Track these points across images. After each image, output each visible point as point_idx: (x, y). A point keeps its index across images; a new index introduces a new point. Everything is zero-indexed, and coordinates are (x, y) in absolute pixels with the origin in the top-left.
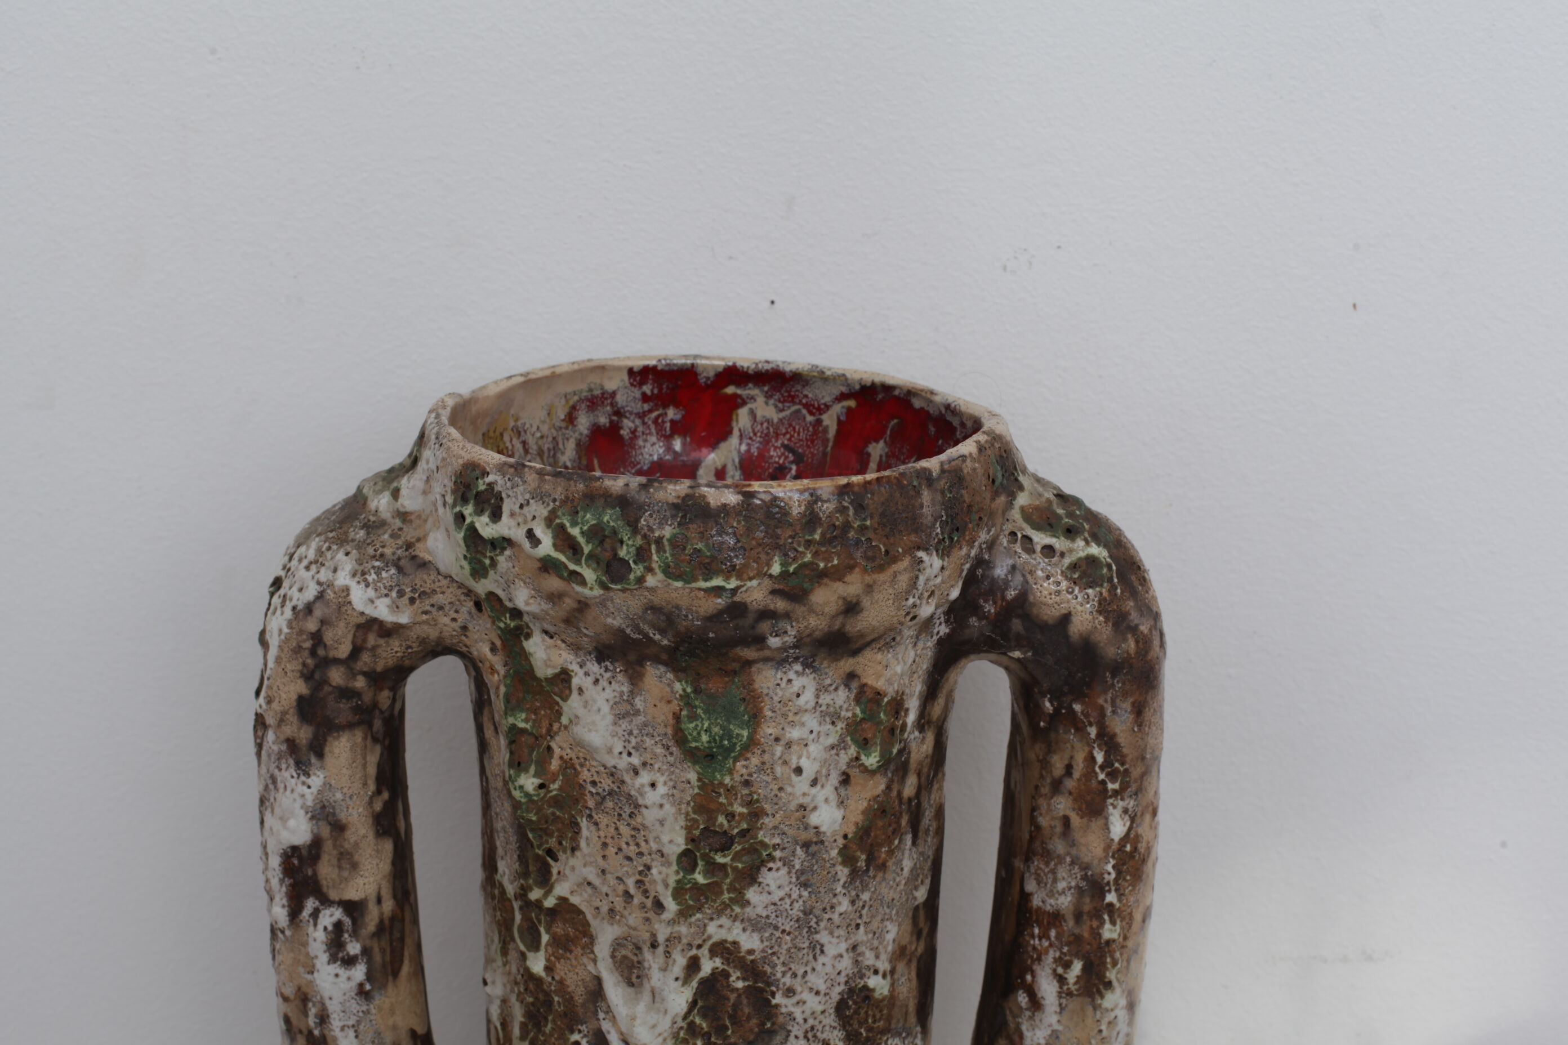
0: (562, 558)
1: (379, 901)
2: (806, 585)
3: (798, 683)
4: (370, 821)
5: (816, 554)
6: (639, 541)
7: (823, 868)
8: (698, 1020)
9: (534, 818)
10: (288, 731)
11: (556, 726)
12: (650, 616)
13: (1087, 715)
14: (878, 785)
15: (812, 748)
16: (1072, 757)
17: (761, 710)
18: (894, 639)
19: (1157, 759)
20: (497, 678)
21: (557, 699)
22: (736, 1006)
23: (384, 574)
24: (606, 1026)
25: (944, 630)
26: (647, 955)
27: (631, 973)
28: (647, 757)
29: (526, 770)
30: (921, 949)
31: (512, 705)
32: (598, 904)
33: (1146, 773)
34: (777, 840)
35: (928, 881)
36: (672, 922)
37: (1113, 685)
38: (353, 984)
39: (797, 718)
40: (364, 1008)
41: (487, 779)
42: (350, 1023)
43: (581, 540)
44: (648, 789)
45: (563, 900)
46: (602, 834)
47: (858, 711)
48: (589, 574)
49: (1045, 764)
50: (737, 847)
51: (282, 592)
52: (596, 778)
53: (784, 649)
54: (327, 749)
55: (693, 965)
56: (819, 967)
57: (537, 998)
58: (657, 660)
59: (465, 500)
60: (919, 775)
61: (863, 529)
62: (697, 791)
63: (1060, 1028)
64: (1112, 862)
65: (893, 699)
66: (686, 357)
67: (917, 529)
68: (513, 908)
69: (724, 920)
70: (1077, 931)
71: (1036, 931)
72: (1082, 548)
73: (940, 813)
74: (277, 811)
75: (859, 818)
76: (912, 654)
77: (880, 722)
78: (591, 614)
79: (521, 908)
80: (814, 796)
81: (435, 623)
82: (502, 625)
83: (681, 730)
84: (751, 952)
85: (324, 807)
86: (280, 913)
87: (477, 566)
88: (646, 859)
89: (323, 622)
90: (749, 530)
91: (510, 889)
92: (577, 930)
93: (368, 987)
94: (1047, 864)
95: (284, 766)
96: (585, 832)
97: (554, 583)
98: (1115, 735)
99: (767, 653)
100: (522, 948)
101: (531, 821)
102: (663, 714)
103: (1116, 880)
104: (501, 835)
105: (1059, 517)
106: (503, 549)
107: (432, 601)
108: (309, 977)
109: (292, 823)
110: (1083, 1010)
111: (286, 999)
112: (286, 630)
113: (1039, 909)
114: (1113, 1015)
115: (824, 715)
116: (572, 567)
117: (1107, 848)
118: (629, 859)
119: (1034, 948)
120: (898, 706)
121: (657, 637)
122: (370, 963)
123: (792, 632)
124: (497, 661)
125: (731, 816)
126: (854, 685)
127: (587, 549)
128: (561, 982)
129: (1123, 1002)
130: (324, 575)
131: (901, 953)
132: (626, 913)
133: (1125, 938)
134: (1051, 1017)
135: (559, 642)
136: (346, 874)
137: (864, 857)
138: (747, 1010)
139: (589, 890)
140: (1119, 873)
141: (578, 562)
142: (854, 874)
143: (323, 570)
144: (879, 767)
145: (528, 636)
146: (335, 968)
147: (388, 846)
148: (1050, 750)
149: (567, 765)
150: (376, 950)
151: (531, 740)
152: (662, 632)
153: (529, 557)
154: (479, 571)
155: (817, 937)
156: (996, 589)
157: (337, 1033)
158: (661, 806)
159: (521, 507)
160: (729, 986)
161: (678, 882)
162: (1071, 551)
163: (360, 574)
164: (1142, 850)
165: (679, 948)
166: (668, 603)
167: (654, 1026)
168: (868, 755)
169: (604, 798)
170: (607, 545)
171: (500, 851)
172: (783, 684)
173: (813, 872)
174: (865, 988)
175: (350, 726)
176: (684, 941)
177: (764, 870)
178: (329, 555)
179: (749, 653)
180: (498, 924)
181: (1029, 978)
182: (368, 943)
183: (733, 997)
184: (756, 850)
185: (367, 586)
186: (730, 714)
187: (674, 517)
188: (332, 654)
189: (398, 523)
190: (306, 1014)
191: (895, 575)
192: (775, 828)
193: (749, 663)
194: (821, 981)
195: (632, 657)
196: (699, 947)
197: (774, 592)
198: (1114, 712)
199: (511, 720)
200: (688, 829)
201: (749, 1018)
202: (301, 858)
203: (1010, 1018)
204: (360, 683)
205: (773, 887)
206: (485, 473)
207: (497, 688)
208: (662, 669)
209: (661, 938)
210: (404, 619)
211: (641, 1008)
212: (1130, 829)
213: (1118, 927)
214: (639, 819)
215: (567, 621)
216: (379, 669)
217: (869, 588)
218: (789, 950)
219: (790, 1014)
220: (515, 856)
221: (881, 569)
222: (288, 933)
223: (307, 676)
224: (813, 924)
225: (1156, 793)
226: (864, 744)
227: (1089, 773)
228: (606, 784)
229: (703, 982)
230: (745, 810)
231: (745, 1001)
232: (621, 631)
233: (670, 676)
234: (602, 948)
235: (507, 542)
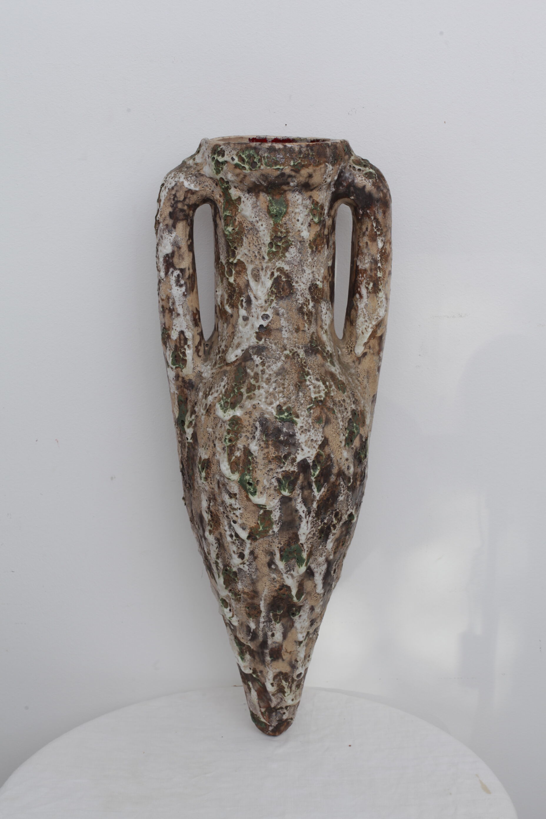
0: (240, 163)
1: (189, 269)
2: (299, 168)
3: (298, 197)
4: (187, 247)
5: (301, 161)
6: (259, 157)
7: (304, 249)
8: (274, 290)
9: (231, 238)
10: (166, 222)
11: (237, 213)
12: (262, 177)
13: (371, 213)
14: (318, 228)
15: (301, 215)
16: (367, 226)
17: (288, 204)
18: (321, 188)
19: (390, 228)
20: (221, 205)
21: (237, 205)
22: (283, 286)
23: (192, 178)
24: (250, 293)
25: (333, 190)
26: (261, 272)
27: (256, 278)
28: (260, 218)
29: (229, 226)
30: (330, 280)
31: (225, 210)
32: (248, 260)
33: (387, 231)
34: (293, 240)
35: (332, 260)
36: (267, 262)
37: (377, 205)
38: (182, 292)
39: (297, 207)
40: (185, 299)
41: (217, 235)
42: (181, 304)
43: (245, 158)
44: (261, 226)
45: (239, 260)
46: (249, 240)
47: (312, 206)
48: (247, 167)
49: (361, 228)
50: (283, 241)
51: (165, 186)
52: (247, 225)
53: (294, 187)
54: (177, 226)
55: (272, 274)
56: (304, 276)
57: (231, 290)
58: (263, 191)
59: (215, 154)
60: (328, 229)
61: (313, 155)
62: (273, 226)
63: (368, 303)
64: (379, 255)
65: (321, 205)
66: (264, 136)
67: (326, 157)
68: (225, 267)
69: (280, 262)
70: (371, 274)
71: (360, 275)
72: (368, 170)
73: (334, 243)
74: (163, 245)
75: (314, 236)
76: (325, 194)
77: (318, 210)
78: (247, 178)
79: (227, 266)
80: (302, 228)
81: (205, 190)
82: (223, 187)
83: (269, 209)
84: (287, 270)
85: (175, 242)
86: (162, 274)
87: (218, 171)
88: (260, 246)
89: (177, 191)
90: (285, 154)
91: (224, 262)
92: (242, 268)
93: (186, 293)
94: (362, 256)
95: (165, 232)
96: (244, 240)
97: (238, 171)
98: (378, 219)
99: (290, 188)
100: (227, 277)
101: (230, 239)
102: (264, 206)
103: (381, 260)
104: (221, 248)
105: (362, 163)
106: (225, 164)
107: (205, 184)
108: (170, 291)
109: (167, 247)
110: (373, 297)
111: (163, 300)
112: (166, 195)
113: (361, 269)
114: (381, 299)
115: (304, 206)
116: (243, 165)
117: (378, 250)
118: (256, 246)
119: (360, 280)
120: (322, 207)
121: (263, 183)
122: (186, 286)
123: (296, 181)
124: (222, 200)
125: (281, 232)
126: (311, 199)
127: (246, 160)
128: (238, 284)
129: (384, 296)
130: (176, 179)
131: (325, 278)
132: (255, 261)
133: (384, 277)
134: (365, 300)
135: (238, 189)
136: (181, 261)
137: (315, 247)
138: (286, 287)
139: (245, 256)
140: (381, 258)
141: (244, 164)
142: (312, 251)
143: (176, 178)
144: (318, 222)
145: (230, 189)
146: (177, 288)
147: (191, 254)
148: (362, 225)
149: (240, 223)
150: (188, 283)
151: (230, 218)
152: (265, 181)
153: (232, 164)
154: (218, 172)
155: (303, 268)
156: (346, 179)
157: (178, 307)
158: (264, 231)
159: (230, 152)
160: (281, 280)
161: (269, 251)
162: (365, 170)
163: (186, 178)
164: (387, 253)
165: (269, 269)
166: (266, 173)
167: (262, 292)
168: (315, 219)
169: (249, 231)
170: (251, 159)
171: (221, 253)
172: (294, 197)
173: (302, 250)
174: (316, 284)
175: (183, 220)
176: (270, 268)
177: (290, 248)
178: (177, 175)
179: (285, 187)
180: (220, 274)
181: (359, 289)
182: (186, 281)
183: (282, 283)
184: (288, 242)
185: (188, 181)
186: (281, 204)
187: (267, 151)
188: (179, 199)
189: (195, 166)
190: (169, 303)
191: (321, 168)
192: (292, 236)
193: (285, 191)
194: (305, 280)
195: (257, 191)
196: (274, 269)
197: (292, 170)
198: (378, 212)
199: (225, 213)
200: (271, 236)
201: (287, 289)
202: (169, 257)
203: (355, 303)
204: (186, 208)
205: (292, 253)
206: (220, 146)
207: (221, 206)
208: (264, 194)
209: (264, 267)
210: (197, 189)
211: (259, 286)
212: (384, 246)
213: (382, 273)
214: (258, 235)
215: (241, 182)
216: (190, 204)
217: (315, 171)
218: (296, 270)
219: (297, 289)
220: (225, 253)
221: (317, 166)
222: (164, 279)
223: (172, 206)
224: (302, 264)
225: (391, 238)
226: (314, 215)
227: (372, 230)
228: (250, 226)
229: (275, 279)
230: (285, 231)
231: (286, 284)
232: (254, 182)
233: (266, 195)
234: (249, 272)
235: (226, 162)
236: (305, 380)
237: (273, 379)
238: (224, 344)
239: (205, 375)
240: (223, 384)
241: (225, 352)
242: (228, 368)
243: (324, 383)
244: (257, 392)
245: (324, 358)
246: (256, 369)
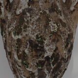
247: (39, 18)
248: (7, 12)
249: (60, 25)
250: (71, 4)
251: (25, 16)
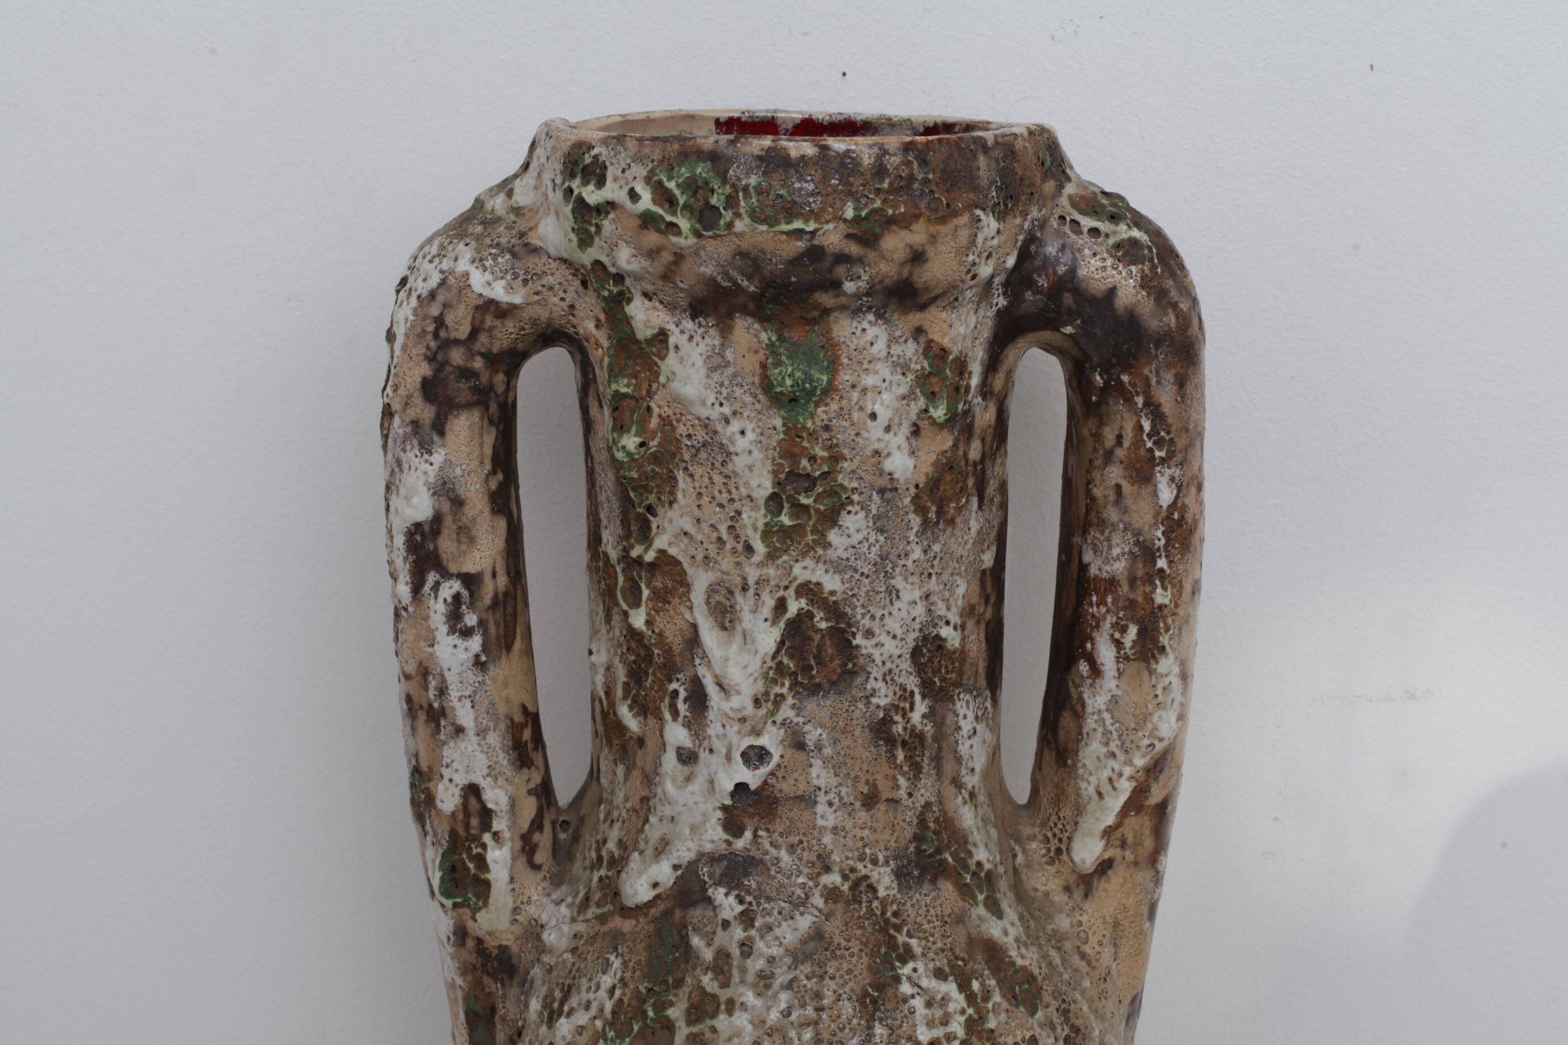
0: (660, 211)
1: (494, 575)
2: (877, 230)
3: (872, 332)
4: (486, 498)
5: (885, 201)
6: (728, 190)
7: (897, 515)
8: (785, 660)
9: (636, 476)
10: (412, 413)
11: (655, 386)
12: (738, 261)
13: (1133, 385)
14: (945, 441)
15: (885, 396)
16: (1121, 428)
17: (838, 357)
18: (956, 299)
19: (1200, 435)
20: (601, 356)
21: (656, 359)
22: (820, 647)
23: (500, 260)
24: (701, 671)
25: (1002, 302)
26: (739, 598)
27: (724, 618)
28: (737, 406)
29: (628, 431)
30: (988, 615)
31: (614, 373)
32: (693, 552)
33: (1190, 445)
34: (855, 484)
35: (994, 548)
36: (761, 565)
37: (1156, 356)
38: (470, 655)
39: (871, 367)
40: (480, 679)
41: (592, 458)
42: (467, 693)
43: (677, 192)
44: (738, 436)
45: (662, 552)
46: (697, 485)
47: (926, 364)
48: (684, 224)
49: (1098, 437)
50: (819, 489)
51: (408, 287)
52: (691, 432)
53: (857, 296)
54: (448, 427)
55: (781, 606)
56: (895, 612)
57: (638, 655)
58: (745, 311)
59: (572, 176)
60: (983, 441)
61: (926, 181)
62: (782, 436)
63: (1119, 693)
64: (1162, 528)
65: (957, 359)
66: (767, 111)
67: (975, 188)
68: (616, 573)
69: (808, 562)
70: (1131, 596)
71: (1094, 598)
72: (1124, 232)
73: (1003, 487)
74: (403, 491)
75: (930, 470)
76: (973, 320)
77: (946, 378)
78: (686, 265)
79: (623, 570)
80: (888, 442)
81: (544, 303)
82: (606, 293)
83: (767, 377)
84: (833, 593)
85: (445, 483)
86: (404, 590)
87: (583, 236)
88: (737, 505)
89: (445, 306)
90: (826, 178)
91: (614, 554)
92: (674, 581)
93: (483, 658)
94: (1102, 533)
95: (408, 448)
96: (681, 484)
97: (653, 238)
98: (1159, 405)
99: (843, 300)
100: (625, 607)
101: (632, 478)
102: (750, 364)
103: (1166, 546)
104: (605, 505)
105: (1103, 206)
106: (607, 213)
107: (543, 282)
108: (430, 650)
109: (416, 500)
110: (1139, 674)
111: (407, 677)
112: (411, 318)
113: (1096, 576)
114: (1167, 680)
115: (895, 365)
116: (669, 218)
117: (1157, 514)
118: (721, 505)
119: (1093, 616)
120: (961, 367)
121: (745, 283)
122: (485, 634)
123: (865, 277)
124: (602, 336)
125: (812, 459)
126: (922, 339)
127: (682, 200)
128: (660, 635)
129: (1176, 670)
130: (446, 265)
131: (969, 611)
132: (719, 558)
133: (1176, 606)
134: (1109, 682)
135: (657, 304)
136: (464, 547)
137: (934, 508)
138: (830, 651)
139: (685, 540)
140: (1168, 540)
141: (674, 213)
142: (926, 523)
143: (445, 261)
144: (946, 421)
145: (630, 300)
146: (454, 639)
147: (502, 524)
148: (1102, 423)
149: (666, 422)
150: (491, 622)
151: (631, 403)
152: (750, 277)
153: (631, 215)
154: (585, 241)
155: (893, 582)
156: (1048, 264)
157: (456, 703)
158: (750, 452)
159: (623, 171)
160: (813, 626)
161: (766, 524)
162: (1115, 233)
163: (479, 261)
164: (1189, 521)
165: (768, 589)
166: (755, 247)
167: (745, 667)
168: (936, 408)
169: (698, 450)
170: (700, 196)
171: (604, 522)
172: (858, 333)
173: (889, 518)
174: (938, 637)
175: (469, 406)
176: (773, 583)
177: (844, 513)
178: (450, 248)
179: (826, 299)
180: (603, 595)
181: (1089, 646)
182: (484, 615)
183: (817, 638)
184: (837, 493)
185: (485, 271)
186: (811, 359)
187: (758, 167)
188: (453, 335)
189: (512, 217)
190: (426, 689)
191: (956, 229)
192: (853, 472)
193: (826, 312)
194: (898, 625)
195: (723, 310)
196: (786, 588)
197: (848, 236)
198: (1158, 382)
199: (614, 387)
200: (775, 473)
201: (832, 659)
202: (423, 535)
203: (1072, 690)
204: (478, 364)
205: (852, 531)
206: (592, 147)
207: (602, 361)
208: (750, 320)
209: (751, 581)
210: (517, 299)
211: (734, 649)
212: (1177, 497)
213: (1169, 593)
214: (730, 467)
215: (665, 277)
216: (495, 351)
217: (933, 239)
218: (867, 593)
219: (870, 656)
220: (618, 522)
221: (943, 220)
222: (411, 609)
223: (431, 359)
224: (888, 569)
225: (1200, 468)
226: (932, 396)
227: (1138, 442)
228: (701, 435)
229: (790, 623)
230: (825, 454)
231: (828, 642)
232: (713, 280)
233: (757, 326)
234: (698, 596)
235: (611, 205)
236: (897, 980)
237: (782, 977)
238: (615, 834)
239: (550, 937)
240: (607, 981)
241: (618, 864)
242: (627, 925)
243: (964, 986)
244: (722, 1022)
245: (966, 892)
246: (721, 938)
247: (817, 935)
248: (534, 886)
249: (987, 995)
250: (1079, 810)
251: (697, 913)
